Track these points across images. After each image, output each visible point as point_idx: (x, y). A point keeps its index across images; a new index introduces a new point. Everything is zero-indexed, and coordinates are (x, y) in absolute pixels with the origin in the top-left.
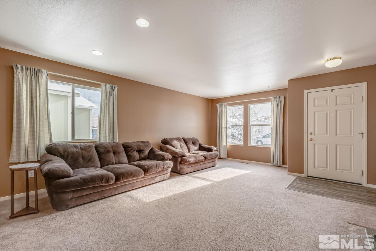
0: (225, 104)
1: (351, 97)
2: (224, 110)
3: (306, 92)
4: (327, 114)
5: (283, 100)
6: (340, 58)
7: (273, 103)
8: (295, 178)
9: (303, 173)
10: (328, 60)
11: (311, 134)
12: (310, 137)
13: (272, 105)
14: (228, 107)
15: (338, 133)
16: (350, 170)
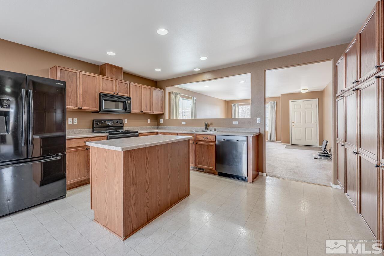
0: (238, 104)
1: (311, 105)
2: (237, 108)
3: (290, 101)
4: (301, 112)
5: (276, 103)
6: (307, 89)
7: (270, 105)
8: (286, 145)
9: (289, 143)
10: (302, 90)
11: (293, 123)
12: (293, 124)
13: (269, 106)
14: (240, 106)
15: (306, 122)
16: (312, 140)
